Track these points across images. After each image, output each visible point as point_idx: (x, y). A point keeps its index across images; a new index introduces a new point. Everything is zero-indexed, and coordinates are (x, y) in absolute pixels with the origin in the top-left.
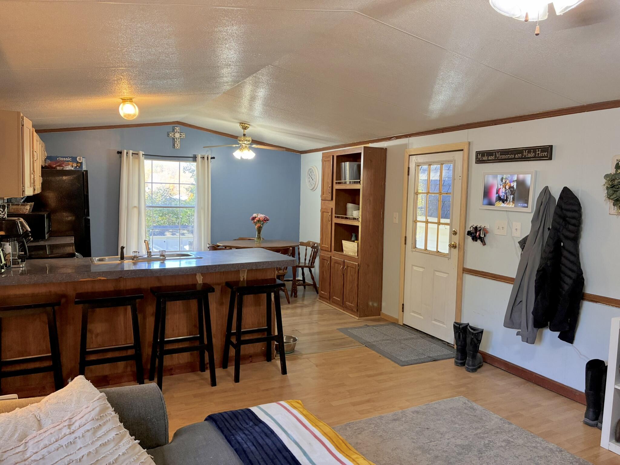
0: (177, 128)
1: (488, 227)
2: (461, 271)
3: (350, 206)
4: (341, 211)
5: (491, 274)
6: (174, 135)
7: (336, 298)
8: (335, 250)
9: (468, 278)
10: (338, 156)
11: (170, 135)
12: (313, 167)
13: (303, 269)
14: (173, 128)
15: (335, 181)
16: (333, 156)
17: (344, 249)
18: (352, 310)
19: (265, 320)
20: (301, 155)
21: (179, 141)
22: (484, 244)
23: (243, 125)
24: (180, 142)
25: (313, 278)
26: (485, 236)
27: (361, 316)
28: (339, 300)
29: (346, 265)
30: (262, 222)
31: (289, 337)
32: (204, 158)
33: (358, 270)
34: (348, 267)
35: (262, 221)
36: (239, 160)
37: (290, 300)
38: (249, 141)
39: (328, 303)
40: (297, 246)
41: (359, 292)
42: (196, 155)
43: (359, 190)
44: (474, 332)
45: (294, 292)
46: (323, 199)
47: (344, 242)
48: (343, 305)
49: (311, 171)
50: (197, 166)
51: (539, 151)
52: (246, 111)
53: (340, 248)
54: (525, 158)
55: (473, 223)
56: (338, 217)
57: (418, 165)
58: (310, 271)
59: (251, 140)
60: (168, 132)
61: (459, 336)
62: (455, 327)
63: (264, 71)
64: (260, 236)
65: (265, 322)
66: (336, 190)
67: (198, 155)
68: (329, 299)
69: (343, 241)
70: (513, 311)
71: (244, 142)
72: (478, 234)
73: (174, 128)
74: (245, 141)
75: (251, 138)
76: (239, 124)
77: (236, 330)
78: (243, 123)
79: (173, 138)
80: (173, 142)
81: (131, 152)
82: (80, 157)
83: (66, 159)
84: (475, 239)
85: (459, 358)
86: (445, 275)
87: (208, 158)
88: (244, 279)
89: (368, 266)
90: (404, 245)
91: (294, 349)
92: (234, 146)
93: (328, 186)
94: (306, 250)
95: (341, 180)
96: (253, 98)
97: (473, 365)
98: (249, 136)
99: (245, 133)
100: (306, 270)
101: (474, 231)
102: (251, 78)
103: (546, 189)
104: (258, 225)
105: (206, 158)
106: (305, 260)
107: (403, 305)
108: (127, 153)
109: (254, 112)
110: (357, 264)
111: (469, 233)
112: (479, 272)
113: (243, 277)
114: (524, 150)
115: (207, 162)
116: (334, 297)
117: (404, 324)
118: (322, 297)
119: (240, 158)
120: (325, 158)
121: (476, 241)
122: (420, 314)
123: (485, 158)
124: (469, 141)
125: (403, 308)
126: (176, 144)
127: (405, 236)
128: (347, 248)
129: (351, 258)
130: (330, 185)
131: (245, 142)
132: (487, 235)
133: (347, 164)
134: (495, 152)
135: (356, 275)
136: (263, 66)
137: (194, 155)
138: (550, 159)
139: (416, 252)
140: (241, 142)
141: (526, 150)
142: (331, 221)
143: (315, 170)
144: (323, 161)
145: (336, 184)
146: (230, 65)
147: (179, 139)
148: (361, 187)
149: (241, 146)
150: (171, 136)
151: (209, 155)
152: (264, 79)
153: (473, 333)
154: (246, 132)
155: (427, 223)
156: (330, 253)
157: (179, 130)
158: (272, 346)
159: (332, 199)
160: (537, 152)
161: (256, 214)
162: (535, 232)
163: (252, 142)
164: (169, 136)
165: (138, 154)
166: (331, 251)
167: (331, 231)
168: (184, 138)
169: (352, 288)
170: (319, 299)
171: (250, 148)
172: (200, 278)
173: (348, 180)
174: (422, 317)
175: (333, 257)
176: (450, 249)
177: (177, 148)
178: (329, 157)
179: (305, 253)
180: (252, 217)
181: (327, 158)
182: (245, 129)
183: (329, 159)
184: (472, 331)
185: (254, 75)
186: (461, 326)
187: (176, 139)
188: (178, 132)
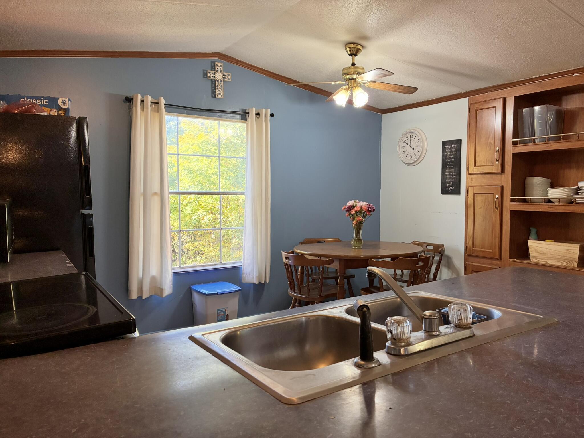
0: (219, 64)
3: (536, 181)
6: (215, 75)
8: (510, 257)
10: (515, 98)
11: (209, 75)
12: (414, 130)
14: (211, 64)
15: (510, 140)
16: (504, 99)
17: (533, 254)
20: (383, 115)
21: (221, 86)
23: (353, 46)
24: (225, 88)
32: (258, 114)
35: (365, 212)
42: (247, 110)
46: (478, 172)
47: (533, 243)
49: (408, 137)
50: (248, 129)
53: (522, 253)
56: (517, 201)
60: (204, 70)
64: (360, 238)
66: (513, 154)
67: (251, 110)
69: (529, 240)
73: (213, 64)
74: (354, 74)
76: (344, 46)
79: (212, 80)
80: (212, 87)
81: (150, 98)
82: (64, 99)
83: (38, 101)
99: (355, 62)
104: (357, 218)
105: (264, 114)
108: (142, 101)
126: (217, 90)
128: (538, 252)
130: (498, 148)
131: (356, 76)
142: (499, 208)
143: (419, 133)
145: (513, 144)
147: (222, 83)
150: (209, 77)
157: (221, 68)
159: (503, 171)
161: (353, 202)
164: (207, 78)
165: (158, 103)
166: (500, 258)
167: (500, 225)
168: (230, 81)
177: (220, 96)
180: (347, 206)
181: (487, 103)
182: (355, 53)
187: (217, 82)
188: (221, 71)
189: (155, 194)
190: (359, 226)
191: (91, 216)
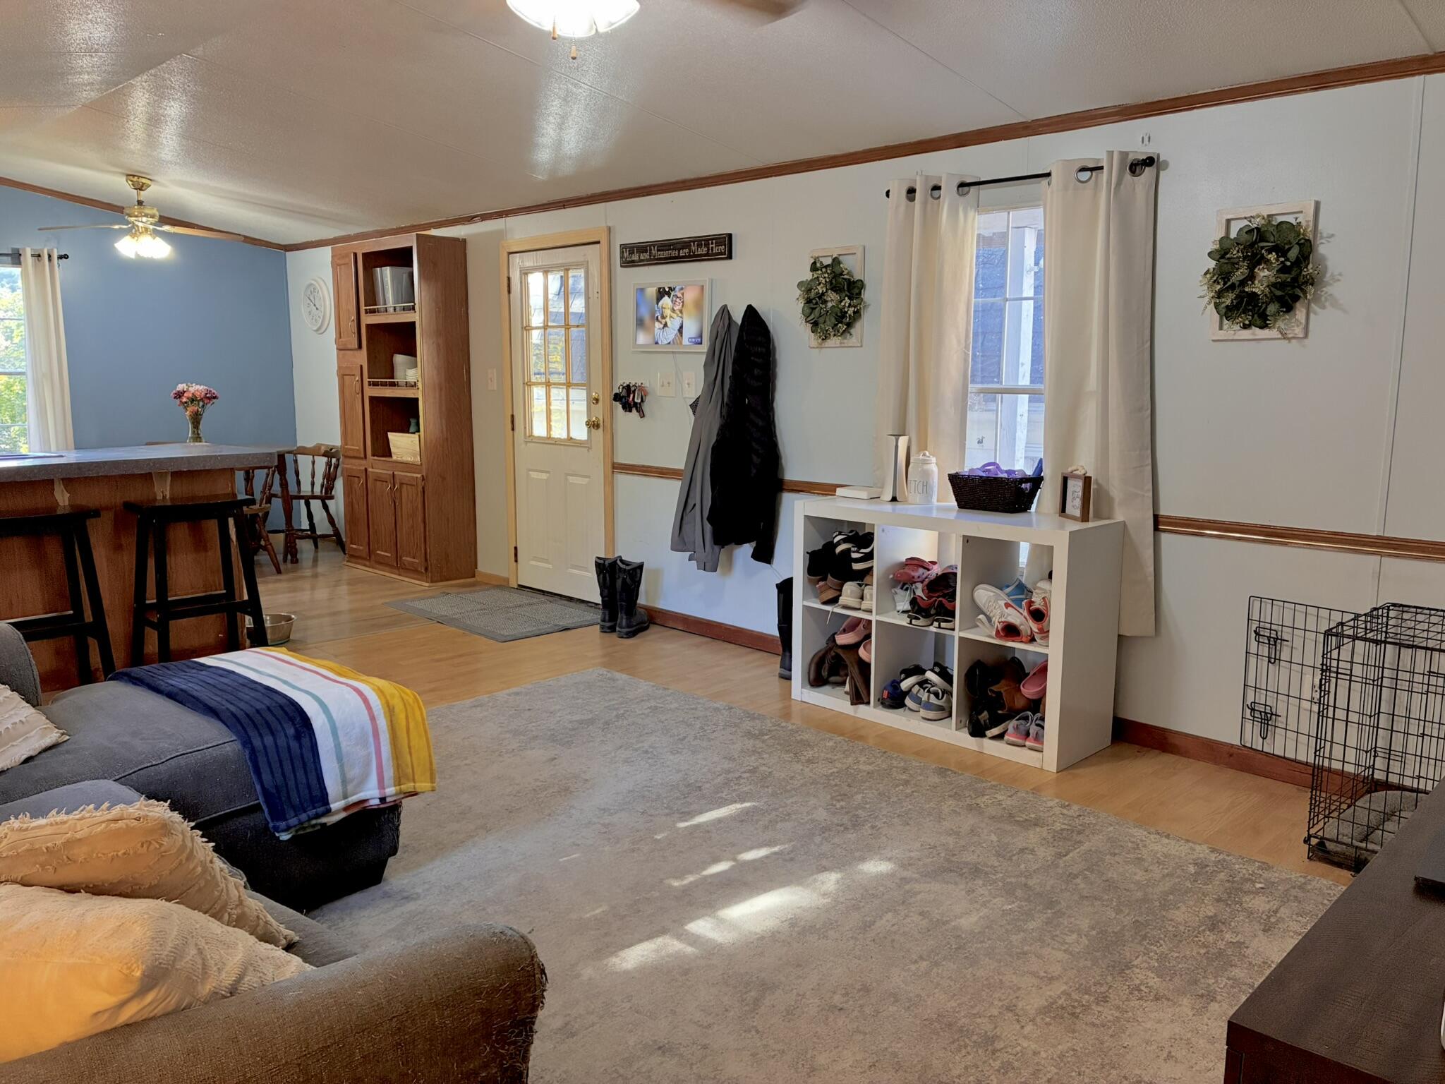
1: (646, 384)
2: (610, 470)
3: (399, 359)
4: (382, 369)
5: (657, 468)
7: (382, 553)
8: (373, 455)
9: (623, 479)
10: (364, 255)
12: (316, 281)
13: (308, 505)
15: (363, 308)
16: (355, 255)
17: (393, 450)
18: (416, 571)
19: (219, 578)
20: (287, 253)
22: (643, 415)
23: (135, 179)
25: (331, 521)
26: (642, 401)
27: (435, 579)
28: (389, 555)
29: (398, 481)
30: (201, 404)
31: (277, 618)
32: (39, 256)
33: (423, 488)
34: (401, 484)
35: (201, 400)
36: (132, 259)
37: (282, 567)
38: (152, 217)
39: (365, 565)
40: (289, 452)
41: (427, 533)
42: (18, 250)
43: (414, 323)
44: (628, 568)
45: (291, 552)
46: (341, 347)
47: (393, 437)
48: (397, 565)
49: (311, 290)
50: (25, 275)
51: (712, 243)
52: (139, 147)
53: (383, 450)
54: (695, 256)
55: (623, 379)
56: (375, 384)
57: (525, 272)
58: (326, 507)
59: (157, 214)
61: (604, 578)
62: (597, 565)
63: (174, 64)
64: (198, 434)
65: (219, 584)
66: (368, 326)
67: (24, 250)
68: (369, 558)
69: (389, 433)
70: (684, 522)
71: (140, 219)
72: (631, 399)
74: (142, 216)
75: (158, 210)
76: (124, 179)
77: (157, 599)
78: (134, 176)
84: (627, 407)
85: (607, 618)
86: (584, 481)
87: (50, 256)
88: (164, 497)
89: (444, 479)
90: (511, 432)
91: (289, 637)
92: (117, 227)
93: (349, 318)
94: (313, 463)
95: (375, 305)
96: (154, 121)
97: (628, 626)
98: (153, 206)
99: (141, 199)
100: (316, 505)
101: (624, 393)
102: (146, 77)
103: (724, 311)
104: (192, 408)
105: (46, 257)
106: (313, 484)
107: (516, 548)
109: (158, 150)
110: (419, 476)
111: (617, 397)
112: (638, 466)
113: (163, 492)
114: (691, 241)
115: (50, 266)
116: (378, 552)
117: (519, 585)
118: (354, 557)
119: (133, 256)
120: (339, 259)
121: (630, 411)
122: (546, 561)
123: (635, 257)
124: (609, 224)
125: (516, 555)
127: (510, 413)
128: (398, 448)
129: (407, 466)
130: (354, 317)
131: (144, 219)
132: (647, 399)
133: (387, 270)
134: (650, 246)
135: (420, 499)
136: (172, 55)
137: (13, 249)
138: (730, 257)
139: (533, 444)
140: (132, 219)
141: (694, 242)
142: (360, 394)
143: (321, 288)
144: (335, 265)
145: (366, 312)
146: (97, 51)
148: (417, 318)
149: (133, 227)
151: (52, 250)
152: (176, 81)
153: (625, 570)
154: (144, 195)
155: (549, 386)
156: (363, 462)
158: (240, 631)
159: (360, 347)
160: (711, 246)
161: (185, 385)
162: (710, 385)
163: (159, 221)
166: (365, 457)
167: (362, 415)
169: (413, 527)
170: (348, 561)
171: (156, 233)
172: (63, 496)
173: (390, 303)
174: (550, 566)
175: (370, 470)
176: (589, 432)
178: (347, 256)
179: (310, 473)
180: (174, 392)
181: (343, 257)
182: (141, 189)
183: (347, 260)
184: (623, 566)
185: (153, 71)
186: (607, 563)
190: (196, 419)
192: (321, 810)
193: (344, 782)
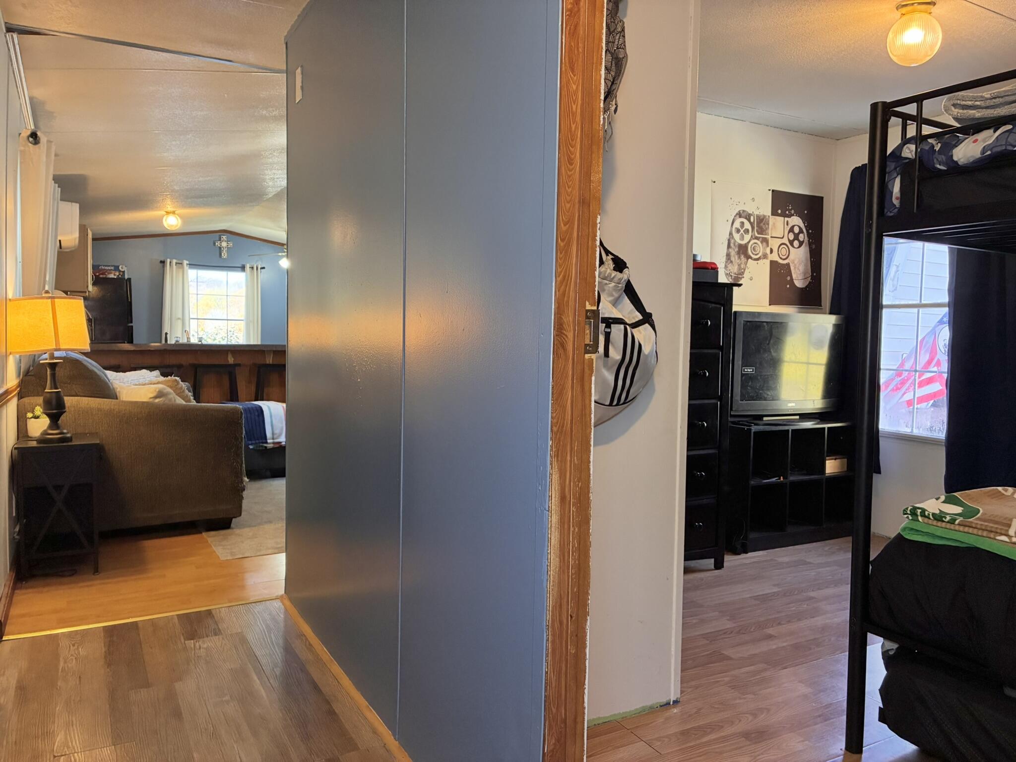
0: (224, 237)
6: (221, 244)
14: (219, 237)
21: (226, 251)
24: (228, 252)
32: (253, 268)
42: (244, 265)
50: (246, 276)
60: (214, 241)
67: (247, 265)
79: (219, 247)
80: (220, 251)
81: (174, 261)
82: (122, 266)
83: (109, 268)
87: (257, 268)
108: (170, 262)
115: (256, 272)
126: (223, 253)
147: (226, 249)
150: (217, 245)
151: (258, 265)
157: (226, 239)
164: (215, 246)
165: (181, 264)
168: (232, 247)
177: (225, 257)
187: (222, 248)
188: (225, 241)
189: (179, 319)
191: (132, 326)
192: (264, 441)
193: (273, 434)
